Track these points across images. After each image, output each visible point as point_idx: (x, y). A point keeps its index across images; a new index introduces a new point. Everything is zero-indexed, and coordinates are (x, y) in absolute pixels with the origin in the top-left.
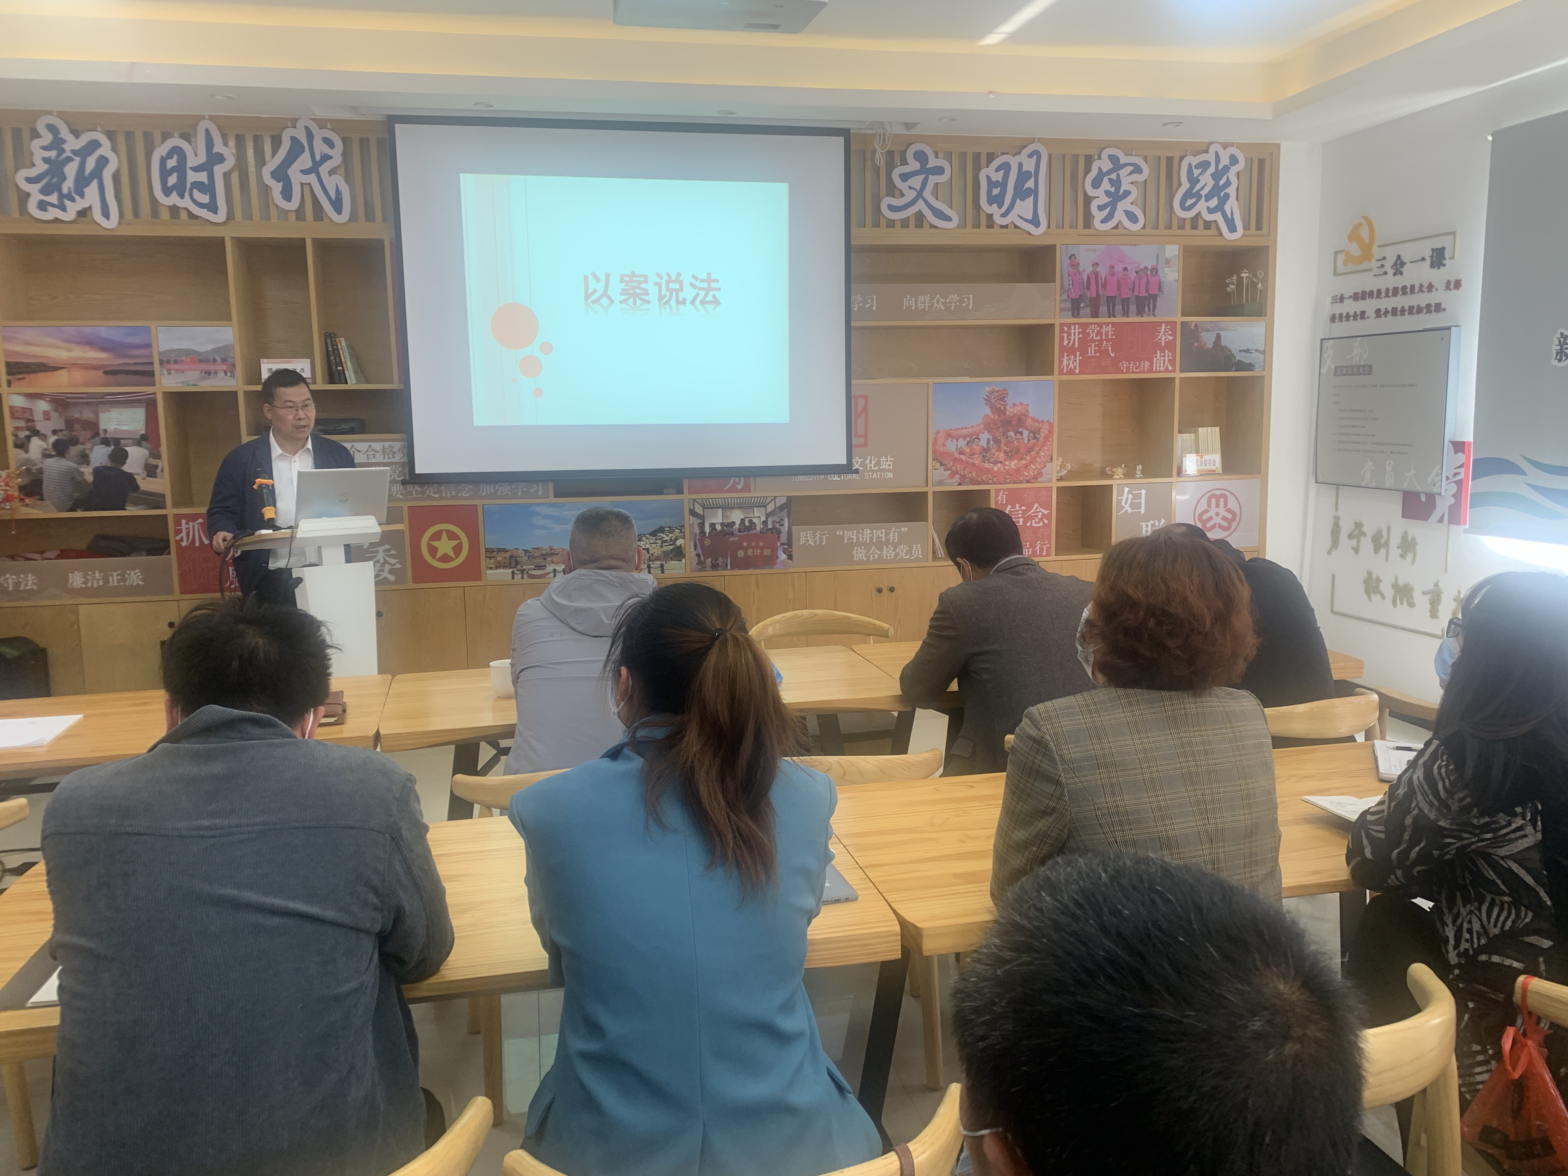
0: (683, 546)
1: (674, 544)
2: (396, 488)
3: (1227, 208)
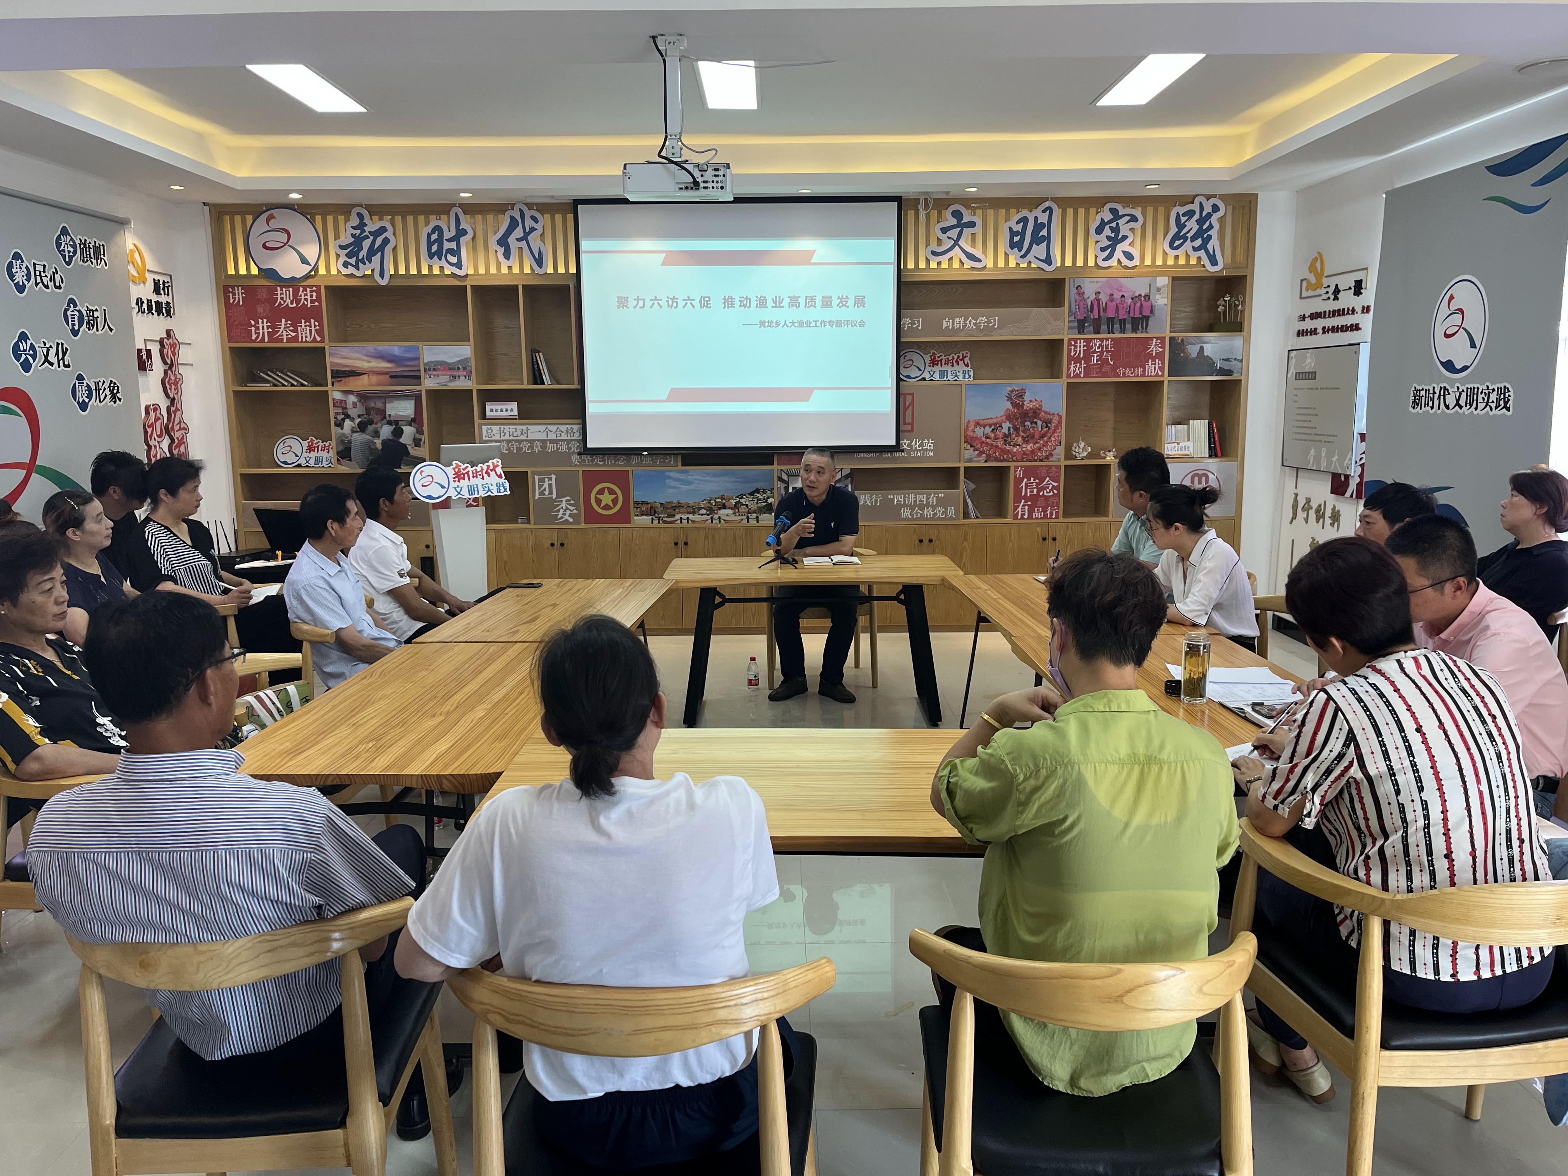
1: (766, 502)
2: (575, 457)
3: (1210, 247)
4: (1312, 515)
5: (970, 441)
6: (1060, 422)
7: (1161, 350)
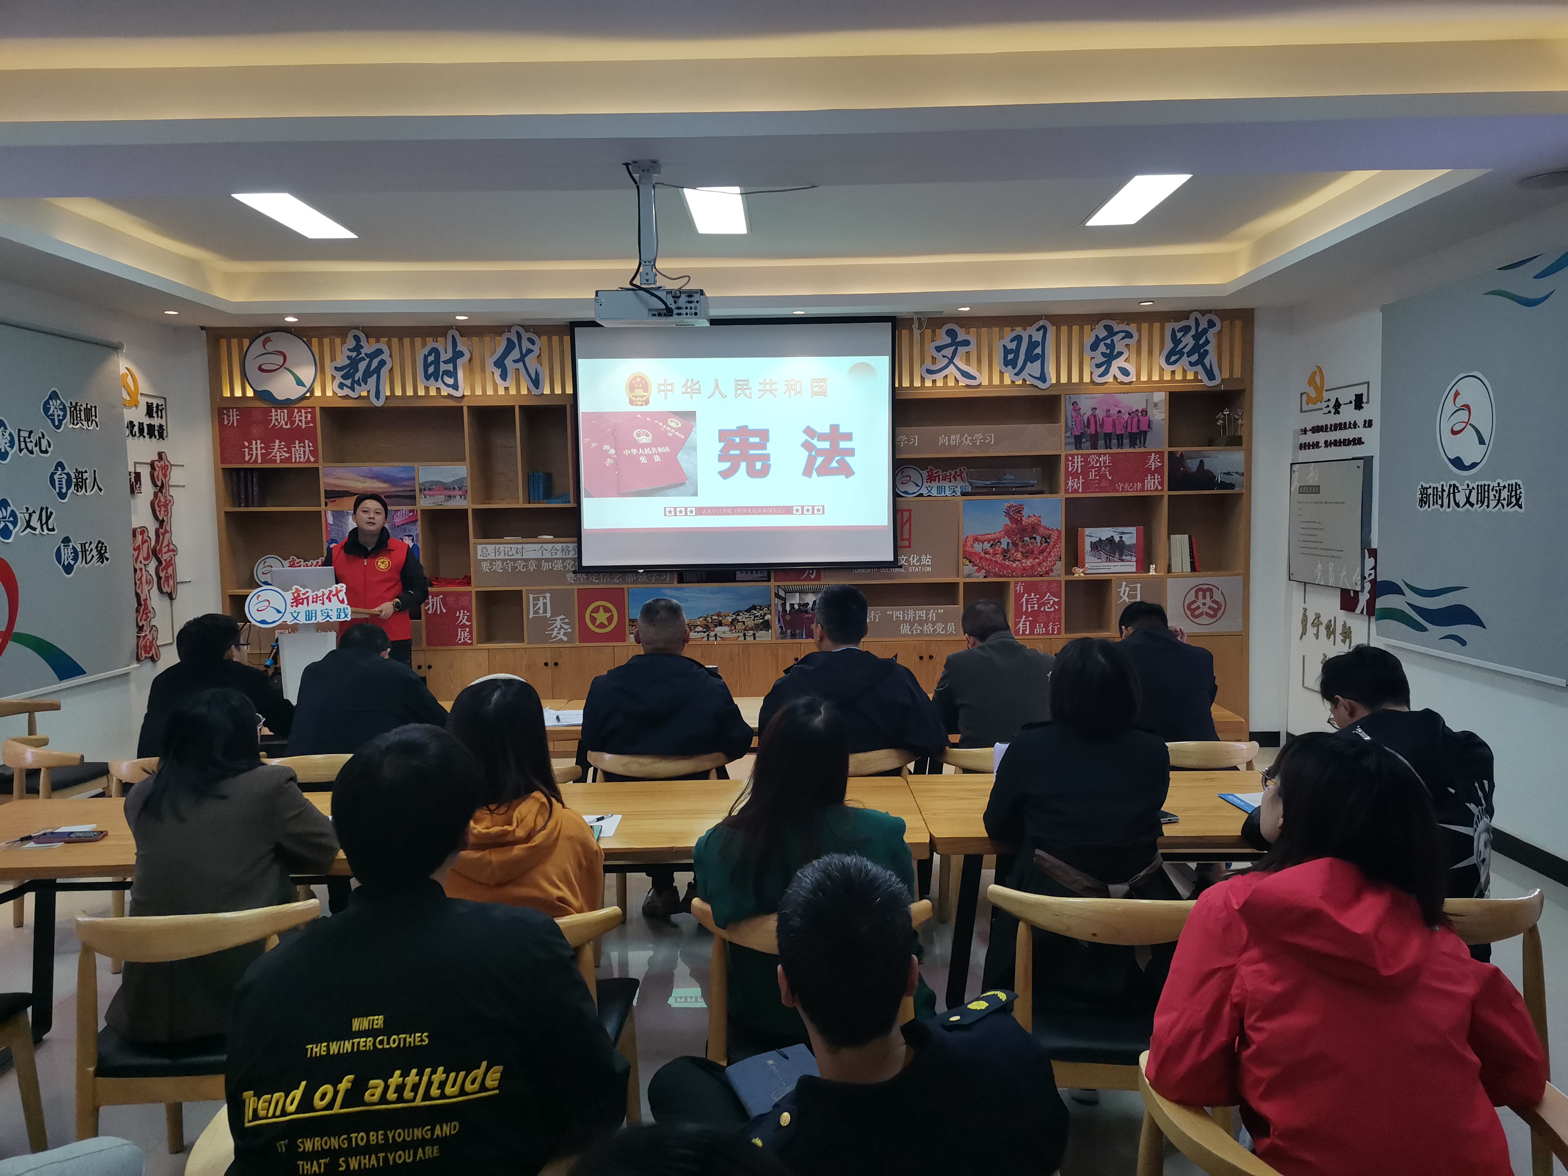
0: (770, 620)
1: (763, 618)
2: (570, 576)
3: (1207, 361)
4: (1322, 629)
5: (969, 557)
6: (1059, 538)
7: (1160, 464)
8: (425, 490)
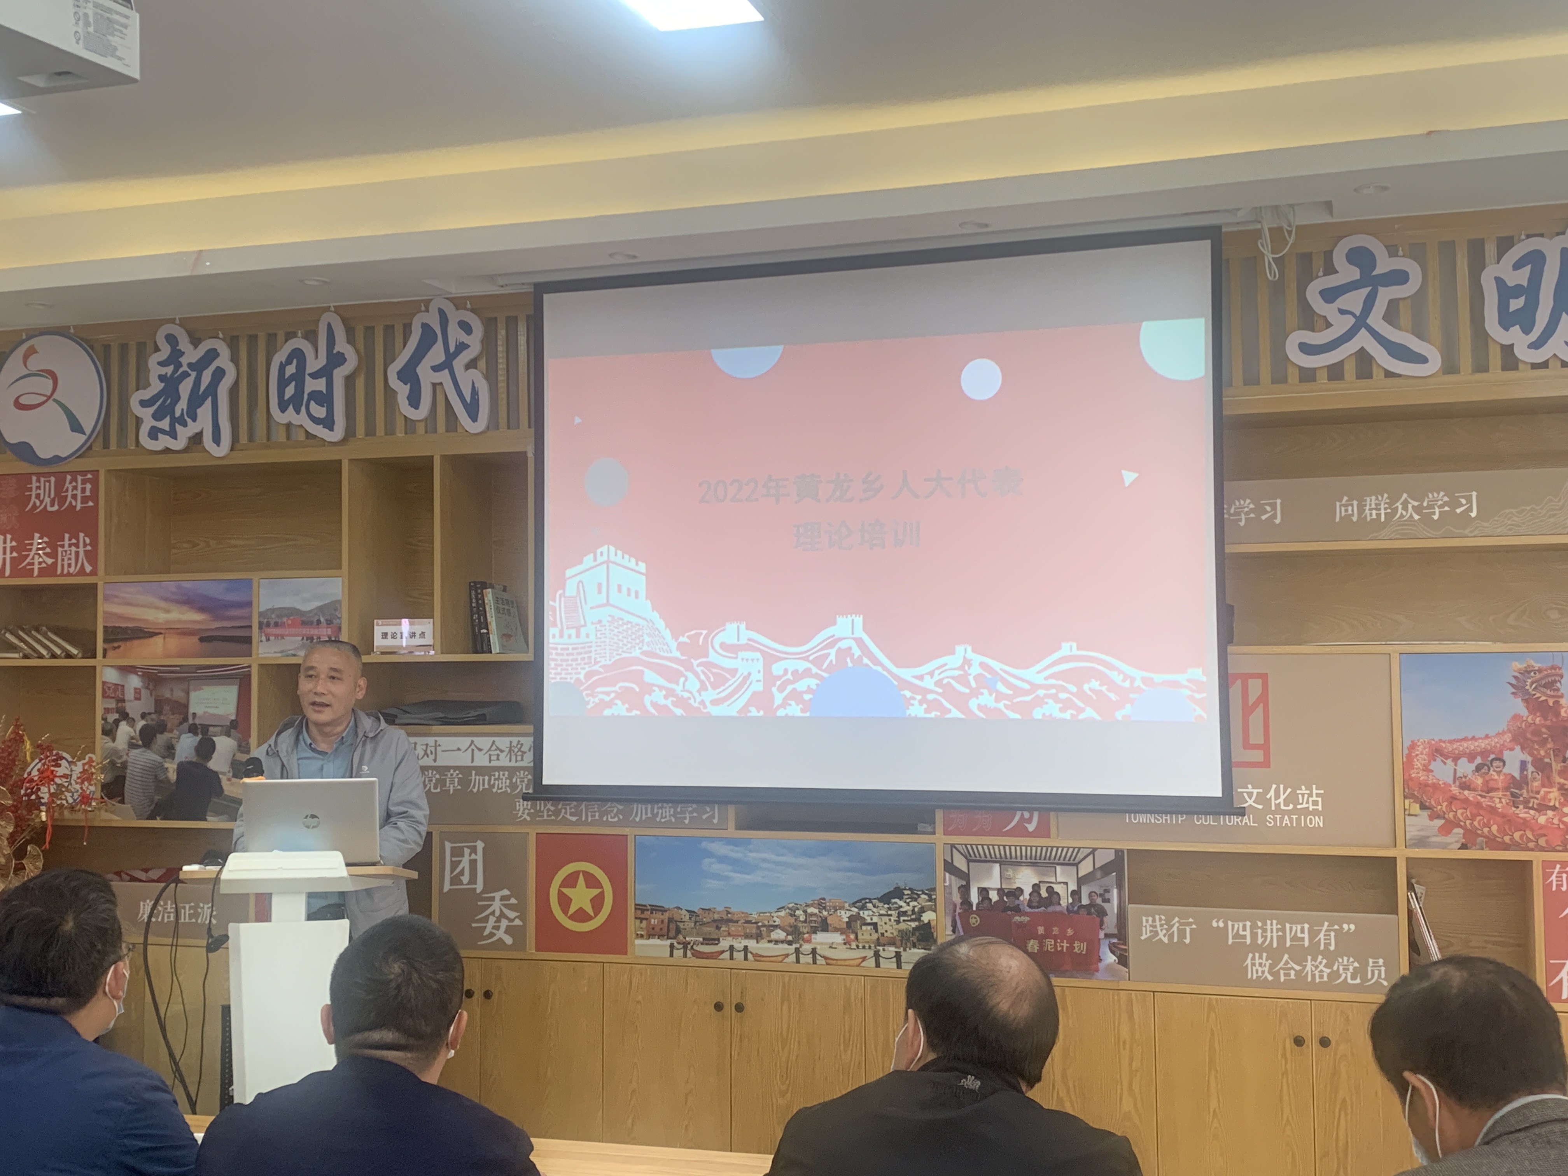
0: (933, 924)
1: (918, 919)
2: (522, 806)
5: (1420, 794)
8: (268, 625)
